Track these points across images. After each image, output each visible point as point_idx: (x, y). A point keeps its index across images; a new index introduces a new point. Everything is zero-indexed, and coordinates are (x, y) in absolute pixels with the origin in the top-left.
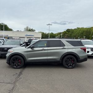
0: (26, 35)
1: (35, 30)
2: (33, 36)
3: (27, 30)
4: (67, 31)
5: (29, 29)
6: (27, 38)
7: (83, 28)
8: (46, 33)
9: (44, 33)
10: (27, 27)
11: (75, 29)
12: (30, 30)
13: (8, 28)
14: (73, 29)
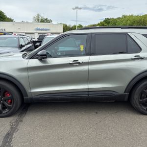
0: (37, 29)
1: (52, 21)
2: (49, 30)
3: (38, 20)
4: (104, 21)
5: (41, 18)
6: (39, 33)
7: (132, 16)
8: (70, 26)
9: (66, 26)
10: (38, 15)
11: (118, 18)
12: (42, 21)
13: (6, 17)
14: (115, 18)
